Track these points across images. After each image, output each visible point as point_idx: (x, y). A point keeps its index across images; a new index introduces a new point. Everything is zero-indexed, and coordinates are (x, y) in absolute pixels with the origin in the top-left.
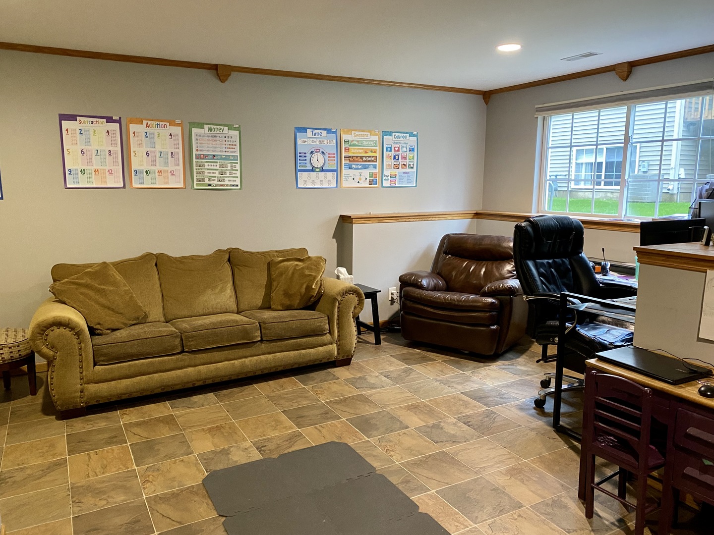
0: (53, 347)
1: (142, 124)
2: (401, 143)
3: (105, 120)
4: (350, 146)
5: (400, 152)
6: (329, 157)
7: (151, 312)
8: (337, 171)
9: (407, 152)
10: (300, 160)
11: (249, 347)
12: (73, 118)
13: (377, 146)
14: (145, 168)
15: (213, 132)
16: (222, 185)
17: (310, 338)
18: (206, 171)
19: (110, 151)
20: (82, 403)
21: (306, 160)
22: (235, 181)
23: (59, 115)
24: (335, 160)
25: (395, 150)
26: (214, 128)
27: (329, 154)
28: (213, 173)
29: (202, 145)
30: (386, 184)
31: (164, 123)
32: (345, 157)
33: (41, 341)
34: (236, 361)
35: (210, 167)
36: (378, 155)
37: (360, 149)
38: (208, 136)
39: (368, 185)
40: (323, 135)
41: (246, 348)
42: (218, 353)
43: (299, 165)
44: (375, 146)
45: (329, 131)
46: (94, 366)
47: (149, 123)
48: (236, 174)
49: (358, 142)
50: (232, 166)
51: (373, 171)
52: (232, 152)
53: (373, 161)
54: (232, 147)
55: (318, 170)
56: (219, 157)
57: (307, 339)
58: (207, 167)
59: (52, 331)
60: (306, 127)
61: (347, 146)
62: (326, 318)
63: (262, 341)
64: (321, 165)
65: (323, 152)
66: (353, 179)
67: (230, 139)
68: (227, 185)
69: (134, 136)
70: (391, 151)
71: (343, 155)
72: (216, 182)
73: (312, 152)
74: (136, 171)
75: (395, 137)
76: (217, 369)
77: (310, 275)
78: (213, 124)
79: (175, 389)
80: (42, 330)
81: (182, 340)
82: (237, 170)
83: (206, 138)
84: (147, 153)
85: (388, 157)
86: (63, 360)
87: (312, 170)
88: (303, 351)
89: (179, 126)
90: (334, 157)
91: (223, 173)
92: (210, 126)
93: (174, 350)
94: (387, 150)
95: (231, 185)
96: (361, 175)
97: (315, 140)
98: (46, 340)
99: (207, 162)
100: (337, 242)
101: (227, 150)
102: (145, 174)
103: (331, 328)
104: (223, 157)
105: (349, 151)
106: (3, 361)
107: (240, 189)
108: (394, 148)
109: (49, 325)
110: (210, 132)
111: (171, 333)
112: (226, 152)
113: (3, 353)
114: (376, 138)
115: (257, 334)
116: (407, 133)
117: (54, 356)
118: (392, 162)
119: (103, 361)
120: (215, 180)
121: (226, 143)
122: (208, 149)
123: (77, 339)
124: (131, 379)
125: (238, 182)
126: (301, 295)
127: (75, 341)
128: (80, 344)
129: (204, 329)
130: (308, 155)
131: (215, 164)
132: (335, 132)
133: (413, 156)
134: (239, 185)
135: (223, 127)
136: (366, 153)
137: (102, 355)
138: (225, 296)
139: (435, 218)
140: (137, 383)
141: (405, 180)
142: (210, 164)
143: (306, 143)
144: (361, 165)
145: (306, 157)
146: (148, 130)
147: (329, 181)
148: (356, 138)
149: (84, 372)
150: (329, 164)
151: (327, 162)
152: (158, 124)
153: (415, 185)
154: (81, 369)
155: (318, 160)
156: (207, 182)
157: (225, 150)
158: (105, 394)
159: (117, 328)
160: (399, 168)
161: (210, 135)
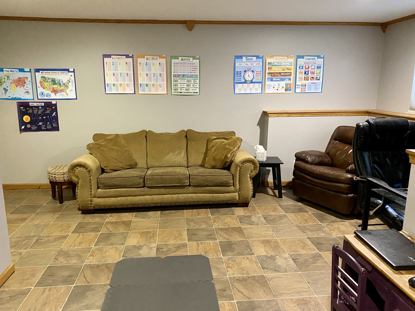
0: (77, 177)
1: (144, 58)
2: (310, 63)
3: (125, 57)
4: (272, 66)
5: (310, 69)
6: (257, 74)
7: (139, 163)
8: (262, 83)
9: (315, 69)
10: (237, 76)
11: (182, 188)
12: (109, 56)
13: (292, 66)
14: (145, 83)
15: (184, 61)
16: (188, 93)
17: (220, 188)
18: (179, 85)
19: (127, 74)
20: (92, 207)
21: (241, 76)
22: (196, 90)
23: (103, 55)
24: (261, 76)
25: (305, 68)
26: (184, 59)
27: (257, 72)
28: (183, 85)
29: (177, 69)
30: (298, 90)
31: (156, 57)
32: (268, 73)
33: (72, 173)
34: (174, 195)
35: (181, 82)
36: (292, 71)
37: (279, 68)
38: (181, 64)
39: (284, 92)
40: (253, 60)
41: (180, 188)
42: (164, 189)
43: (236, 79)
44: (290, 66)
45: (258, 57)
46: (98, 189)
47: (148, 57)
48: (196, 86)
49: (278, 63)
50: (194, 81)
51: (288, 82)
52: (194, 73)
53: (288, 76)
54: (195, 69)
55: (249, 82)
56: (187, 76)
57: (218, 187)
58: (179, 82)
59: (77, 168)
60: (242, 55)
61: (270, 66)
62: (232, 176)
63: (190, 185)
64: (251, 79)
65: (253, 71)
66: (274, 87)
67: (193, 65)
68: (191, 93)
69: (140, 65)
70: (302, 68)
71: (267, 71)
72: (184, 91)
73: (245, 71)
74: (141, 85)
75: (306, 59)
76: (163, 198)
77: (229, 148)
78: (184, 57)
79: (139, 206)
80: (72, 168)
81: (144, 180)
82: (197, 84)
83: (180, 65)
84: (146, 74)
85: (300, 72)
86: (82, 184)
87: (245, 82)
88: (215, 195)
89: (165, 58)
90: (261, 74)
91: (189, 85)
92: (182, 58)
93: (139, 185)
94: (299, 68)
95: (193, 92)
96: (279, 85)
97: (248, 63)
98: (74, 173)
99: (179, 79)
100: (260, 128)
101: (191, 71)
102: (145, 86)
103: (234, 183)
104: (189, 76)
105: (271, 70)
106: (64, 181)
107: (198, 95)
108: (305, 66)
109: (75, 165)
110: (182, 61)
111: (138, 176)
112: (191, 72)
113: (64, 177)
114: (292, 60)
115: (186, 181)
116: (315, 56)
117: (78, 181)
118: (303, 76)
119: (102, 187)
120: (184, 89)
121: (191, 67)
122: (181, 71)
123: (89, 174)
124: (116, 198)
125: (197, 91)
126: (221, 160)
127: (88, 175)
128: (90, 176)
129: (156, 175)
130: (243, 73)
131: (184, 80)
132: (262, 58)
133: (320, 72)
134: (198, 93)
135: (189, 58)
136: (284, 70)
137: (101, 184)
138: (180, 157)
139: (333, 114)
140: (119, 200)
141: (313, 88)
142: (181, 80)
143: (242, 65)
144: (280, 78)
145: (241, 74)
146: (147, 61)
147: (256, 89)
148: (277, 61)
149: (92, 192)
150: (256, 78)
151: (255, 77)
152: (153, 58)
153: (320, 91)
154: (91, 190)
155: (249, 76)
156: (179, 91)
157: (190, 71)
158: (102, 204)
159: (117, 170)
160: (308, 80)
161: (182, 63)
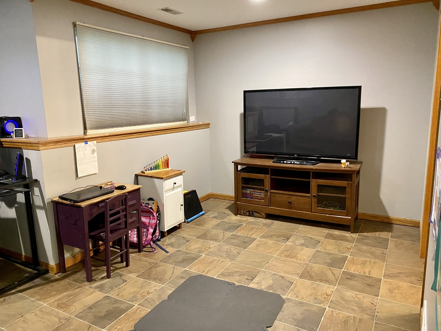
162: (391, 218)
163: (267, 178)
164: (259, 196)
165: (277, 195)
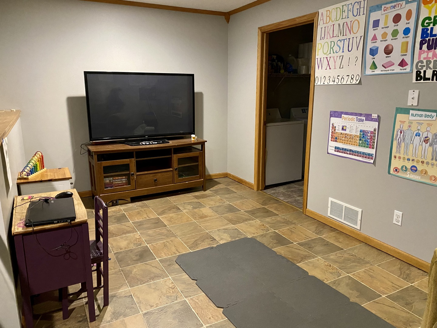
162: (211, 175)
163: (132, 162)
164: (120, 182)
165: (143, 176)
